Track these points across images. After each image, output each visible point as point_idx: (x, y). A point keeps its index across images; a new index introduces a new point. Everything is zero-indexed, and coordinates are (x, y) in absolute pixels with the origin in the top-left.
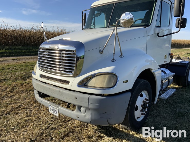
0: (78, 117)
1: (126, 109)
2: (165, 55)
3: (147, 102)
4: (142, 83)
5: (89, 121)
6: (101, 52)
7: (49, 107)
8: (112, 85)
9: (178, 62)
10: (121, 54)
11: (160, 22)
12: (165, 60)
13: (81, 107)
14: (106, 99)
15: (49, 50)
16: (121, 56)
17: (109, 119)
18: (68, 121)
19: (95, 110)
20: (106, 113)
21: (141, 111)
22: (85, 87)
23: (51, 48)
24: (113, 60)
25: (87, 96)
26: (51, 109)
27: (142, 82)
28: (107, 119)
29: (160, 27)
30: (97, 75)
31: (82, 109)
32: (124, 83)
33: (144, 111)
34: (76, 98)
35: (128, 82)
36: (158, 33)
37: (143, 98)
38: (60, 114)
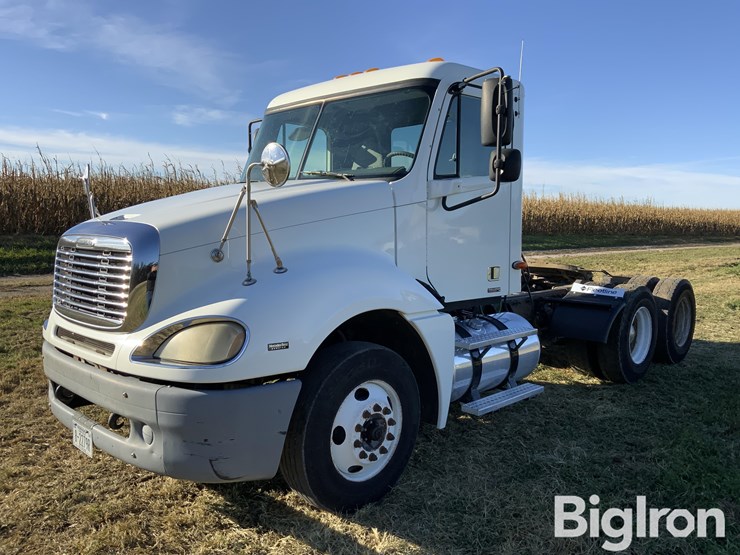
0: (135, 457)
1: (283, 433)
2: (492, 269)
3: (387, 420)
4: (360, 355)
5: (162, 469)
6: (217, 256)
7: (74, 429)
8: (225, 357)
9: (589, 292)
10: (279, 263)
11: (457, 160)
12: (493, 285)
13: (144, 424)
14: (203, 396)
15: (78, 250)
16: (280, 269)
17: (217, 459)
18: (143, 480)
19: (175, 431)
20: (206, 440)
21: (357, 444)
22: (154, 363)
23: (80, 244)
24: (250, 281)
25: (154, 388)
26: (78, 433)
27: (360, 352)
28: (211, 461)
29: (457, 176)
30: (193, 323)
31: (146, 429)
32: (270, 349)
33: (377, 448)
34: (126, 396)
35: (287, 347)
36: (444, 198)
37: (367, 405)
38: (97, 450)
